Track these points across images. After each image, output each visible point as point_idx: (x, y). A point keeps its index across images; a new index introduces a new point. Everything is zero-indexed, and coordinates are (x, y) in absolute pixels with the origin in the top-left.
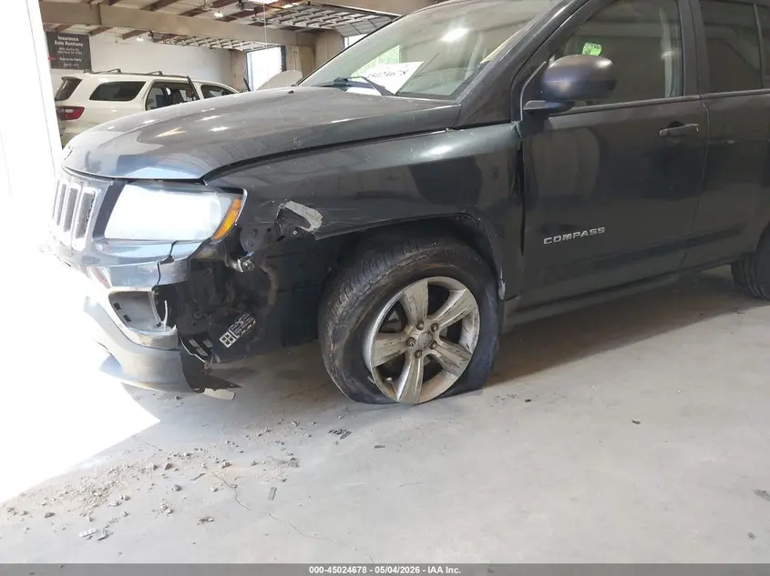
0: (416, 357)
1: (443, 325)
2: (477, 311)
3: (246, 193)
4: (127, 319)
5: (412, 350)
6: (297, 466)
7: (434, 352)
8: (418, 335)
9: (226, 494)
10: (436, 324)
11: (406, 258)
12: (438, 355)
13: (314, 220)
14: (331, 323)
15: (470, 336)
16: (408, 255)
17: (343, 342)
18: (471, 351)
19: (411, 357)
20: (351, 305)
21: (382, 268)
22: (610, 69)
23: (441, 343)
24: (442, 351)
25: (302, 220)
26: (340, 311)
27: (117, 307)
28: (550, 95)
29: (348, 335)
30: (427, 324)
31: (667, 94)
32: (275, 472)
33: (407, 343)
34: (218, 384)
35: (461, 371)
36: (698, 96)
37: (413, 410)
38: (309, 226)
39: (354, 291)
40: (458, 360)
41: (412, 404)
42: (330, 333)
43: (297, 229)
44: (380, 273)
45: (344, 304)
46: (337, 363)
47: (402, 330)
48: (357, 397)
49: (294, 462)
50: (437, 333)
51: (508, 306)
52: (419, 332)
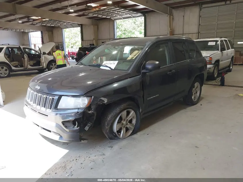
0: (124, 127)
1: (129, 120)
2: (135, 116)
3: (93, 97)
4: (66, 127)
5: (123, 126)
6: (105, 155)
7: (127, 126)
8: (124, 123)
9: (92, 163)
10: (128, 120)
11: (123, 106)
12: (128, 127)
13: (106, 101)
14: (106, 122)
15: (134, 122)
16: (123, 105)
17: (109, 126)
18: (135, 125)
19: (123, 128)
20: (111, 117)
21: (118, 109)
22: (159, 63)
23: (128, 124)
24: (129, 126)
25: (103, 101)
26: (109, 119)
27: (63, 124)
28: (147, 69)
29: (110, 124)
30: (126, 120)
31: (168, 64)
32: (101, 157)
33: (122, 125)
34: (84, 139)
35: (133, 130)
36: (174, 64)
37: (124, 140)
38: (104, 102)
39: (112, 114)
40: (132, 127)
41: (124, 138)
42: (106, 124)
43: (102, 103)
44: (118, 110)
45: (110, 117)
46: (108, 131)
47: (121, 122)
48: (111, 139)
49: (104, 154)
50: (128, 122)
51: (142, 114)
52: (124, 122)
